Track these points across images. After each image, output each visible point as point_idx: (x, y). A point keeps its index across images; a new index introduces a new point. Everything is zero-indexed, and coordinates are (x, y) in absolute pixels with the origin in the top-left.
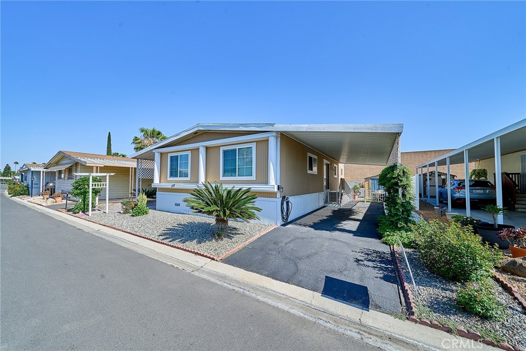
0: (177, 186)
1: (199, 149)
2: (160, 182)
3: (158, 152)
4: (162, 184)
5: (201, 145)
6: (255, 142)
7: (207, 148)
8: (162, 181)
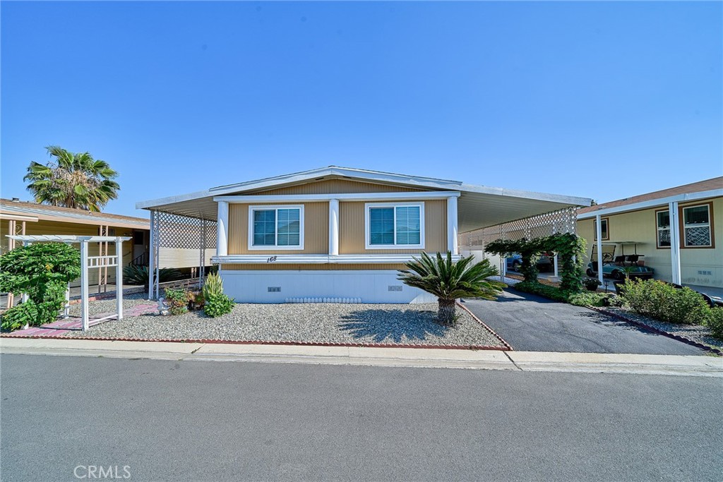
0: (280, 259)
1: (328, 202)
2: (228, 254)
3: (226, 202)
4: (232, 257)
5: (334, 199)
6: (422, 201)
7: (341, 203)
8: (232, 251)
